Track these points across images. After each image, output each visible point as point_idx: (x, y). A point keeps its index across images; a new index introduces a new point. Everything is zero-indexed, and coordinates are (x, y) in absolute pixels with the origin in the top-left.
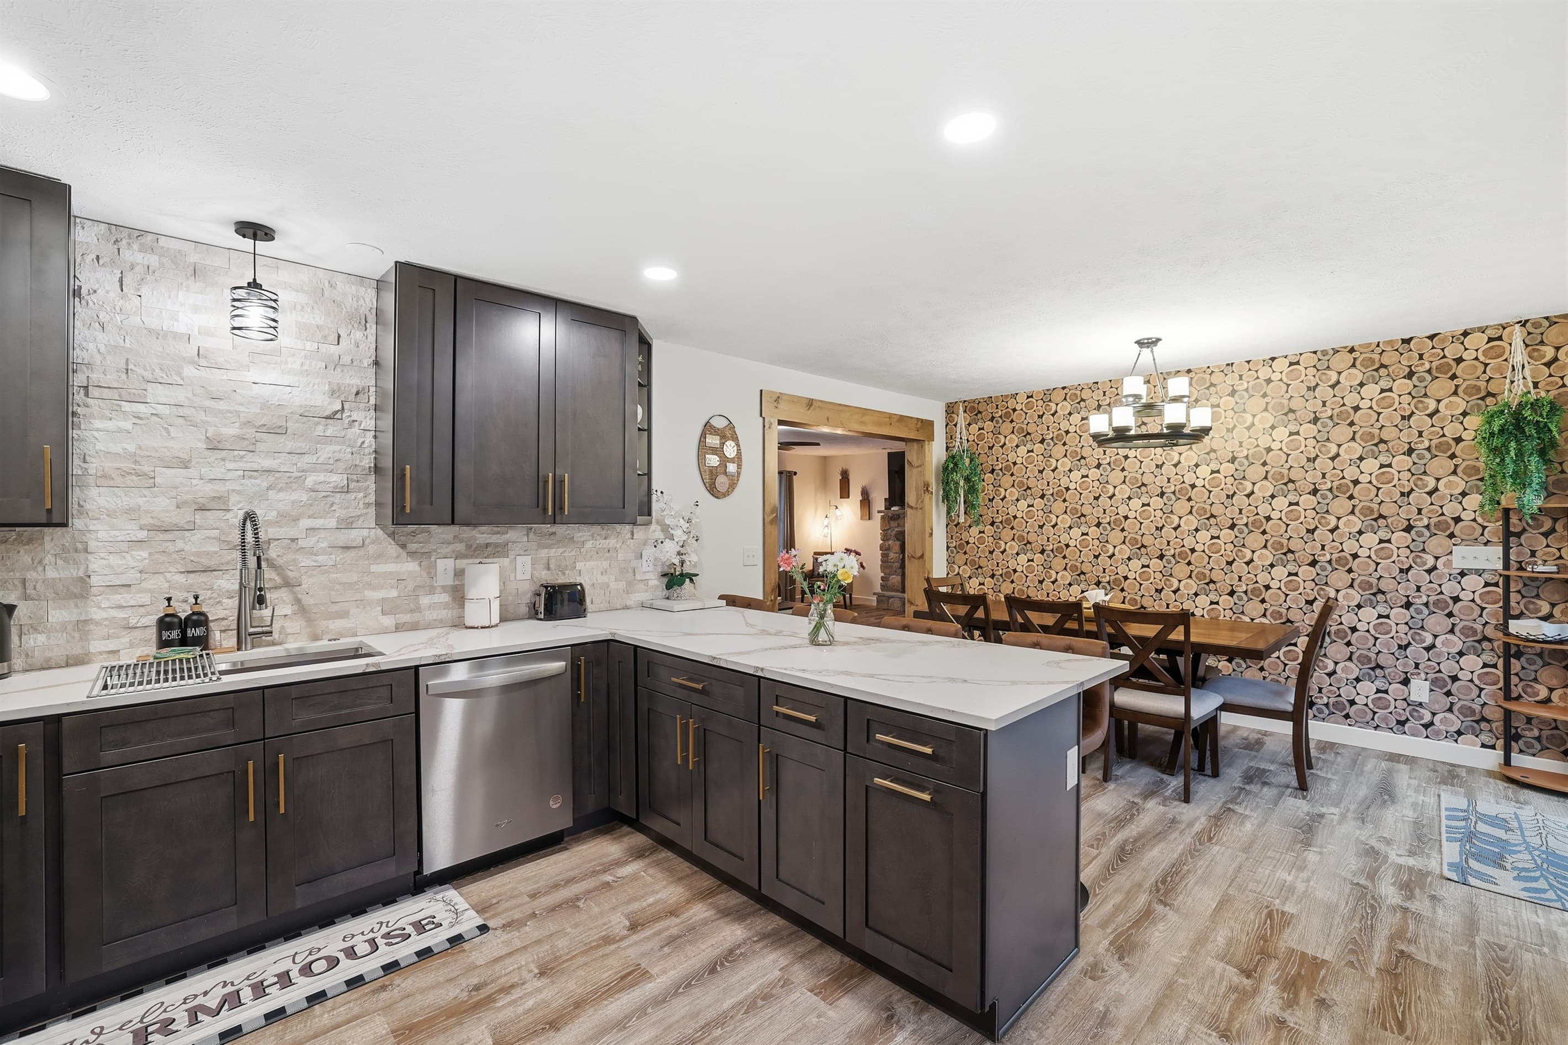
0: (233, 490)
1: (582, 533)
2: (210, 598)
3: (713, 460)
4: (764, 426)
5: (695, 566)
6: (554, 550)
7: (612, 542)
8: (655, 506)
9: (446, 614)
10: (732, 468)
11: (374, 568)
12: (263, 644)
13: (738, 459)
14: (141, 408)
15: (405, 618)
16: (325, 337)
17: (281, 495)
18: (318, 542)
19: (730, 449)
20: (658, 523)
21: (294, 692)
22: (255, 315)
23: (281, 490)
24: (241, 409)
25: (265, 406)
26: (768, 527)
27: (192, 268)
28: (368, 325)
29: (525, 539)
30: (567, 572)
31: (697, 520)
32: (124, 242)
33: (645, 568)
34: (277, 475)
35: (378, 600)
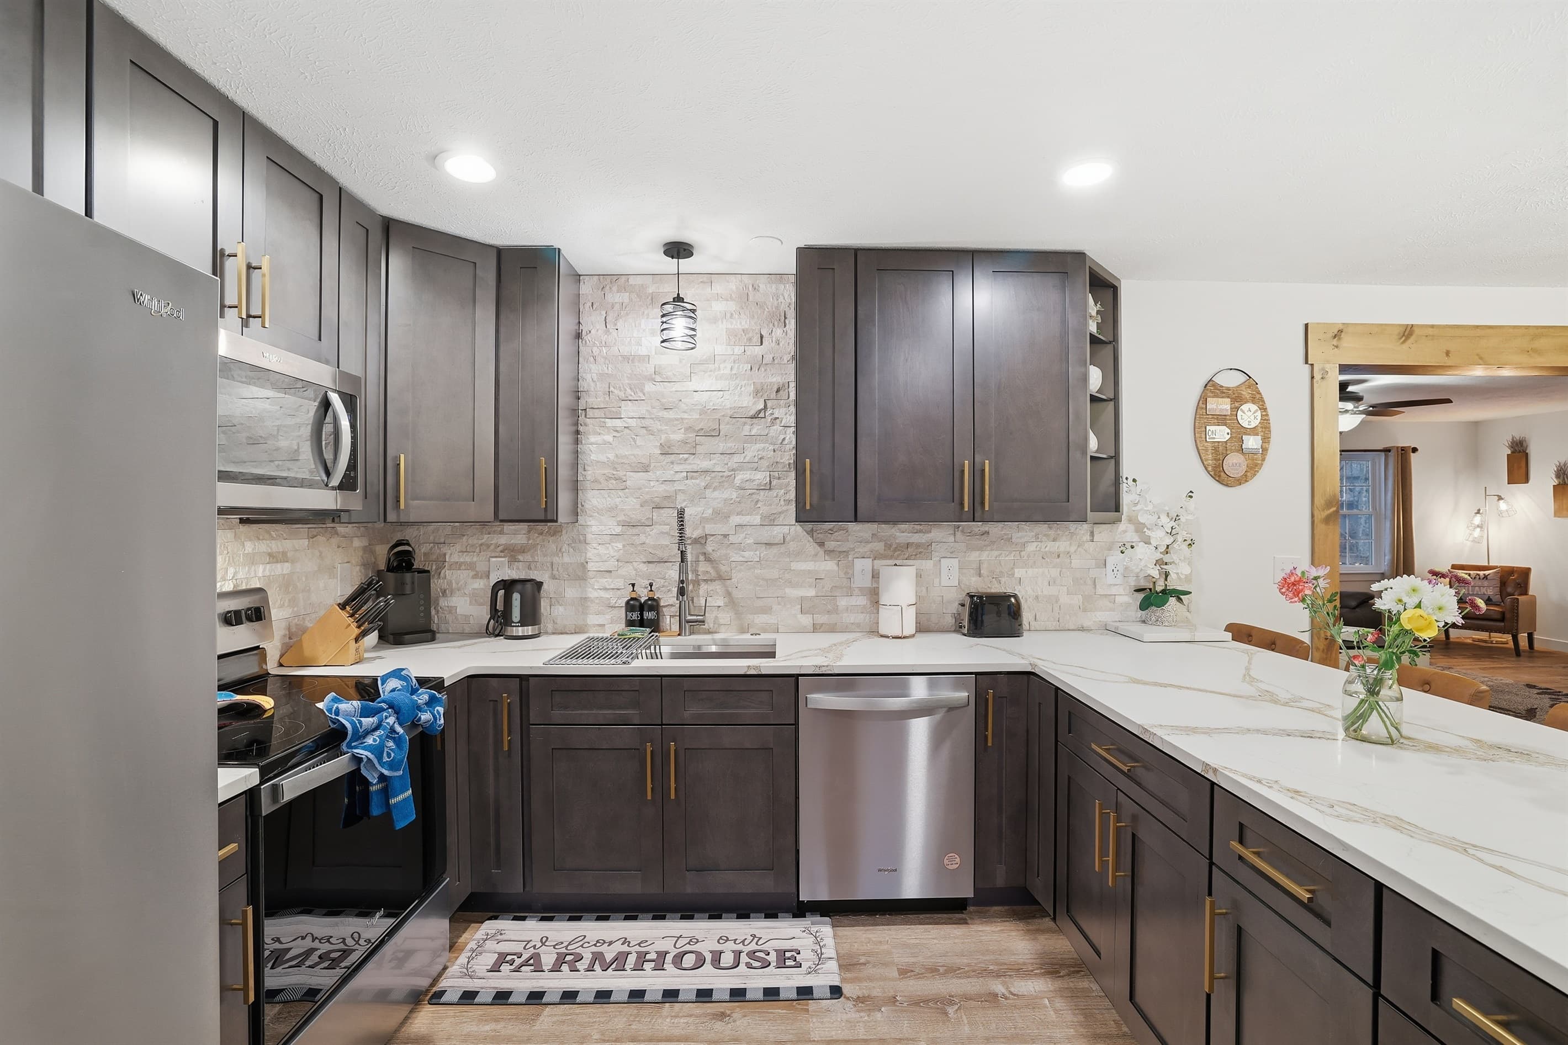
0: (680, 490)
1: (1024, 533)
2: (663, 586)
3: (1220, 433)
4: (1313, 378)
5: (1188, 579)
6: (987, 552)
7: (1062, 545)
8: (1127, 499)
9: (860, 618)
10: (1252, 442)
11: (794, 566)
12: (701, 631)
13: (1264, 429)
14: (618, 423)
15: (822, 619)
16: (750, 339)
17: (716, 494)
18: (745, 538)
19: (1249, 415)
20: (1130, 520)
21: (687, 683)
22: (679, 325)
23: (715, 489)
24: (686, 416)
25: (703, 412)
26: (1321, 527)
27: (650, 298)
28: (787, 322)
29: (952, 539)
30: (1003, 580)
31: (1190, 517)
32: (608, 287)
33: (1110, 579)
34: (713, 475)
35: (797, 598)
